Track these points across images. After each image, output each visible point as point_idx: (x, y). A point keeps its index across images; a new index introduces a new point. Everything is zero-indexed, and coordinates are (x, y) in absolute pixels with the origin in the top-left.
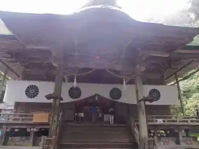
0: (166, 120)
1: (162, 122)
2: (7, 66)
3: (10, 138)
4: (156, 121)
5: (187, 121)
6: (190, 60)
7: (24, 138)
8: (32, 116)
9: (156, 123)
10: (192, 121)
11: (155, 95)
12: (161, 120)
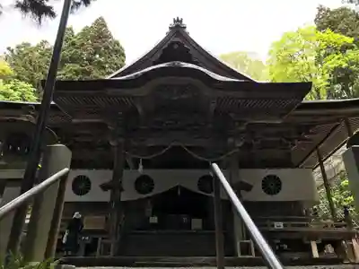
0: (289, 223)
1: (282, 227)
4: (273, 226)
6: (334, 125)
9: (272, 229)
11: (272, 185)
12: (281, 224)
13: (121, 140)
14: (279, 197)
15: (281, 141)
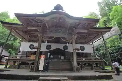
0: (87, 59)
2: (22, 37)
3: (21, 66)
4: (83, 59)
5: (96, 60)
7: (26, 66)
8: (30, 57)
9: (82, 60)
10: (99, 60)
11: (82, 48)
12: (85, 59)
13: (41, 34)
14: (84, 52)
15: (84, 38)
